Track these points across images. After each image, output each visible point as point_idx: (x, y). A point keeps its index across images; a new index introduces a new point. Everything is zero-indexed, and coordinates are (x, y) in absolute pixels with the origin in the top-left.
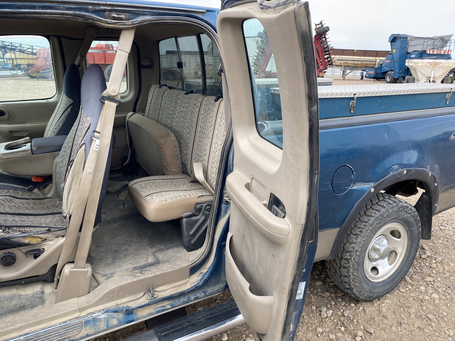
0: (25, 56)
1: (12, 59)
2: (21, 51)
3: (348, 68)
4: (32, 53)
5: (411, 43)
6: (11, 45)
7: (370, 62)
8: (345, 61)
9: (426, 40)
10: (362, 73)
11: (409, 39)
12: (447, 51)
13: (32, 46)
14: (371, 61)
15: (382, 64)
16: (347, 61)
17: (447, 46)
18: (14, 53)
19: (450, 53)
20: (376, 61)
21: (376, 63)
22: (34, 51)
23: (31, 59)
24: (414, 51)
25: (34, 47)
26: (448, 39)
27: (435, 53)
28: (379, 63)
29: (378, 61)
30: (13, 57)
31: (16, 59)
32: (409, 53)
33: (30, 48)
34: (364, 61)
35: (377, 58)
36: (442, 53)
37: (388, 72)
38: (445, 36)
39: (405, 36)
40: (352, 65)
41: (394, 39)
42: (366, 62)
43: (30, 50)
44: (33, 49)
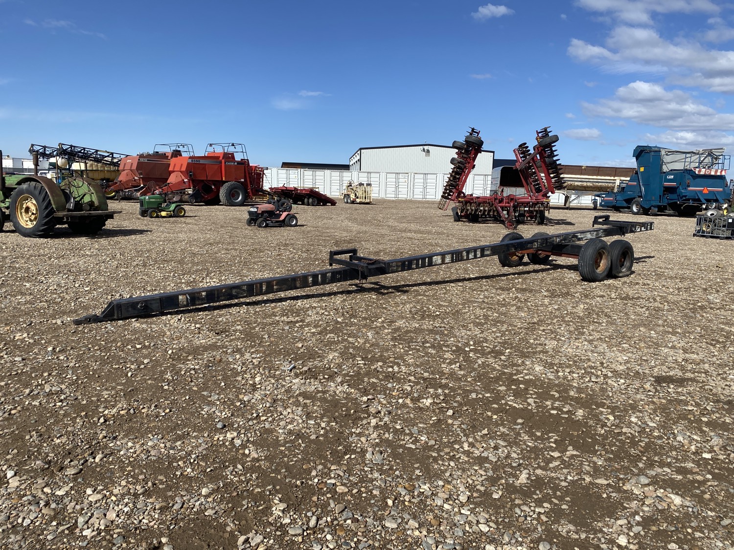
5: (666, 159)
6: (82, 151)
7: (607, 184)
9: (688, 155)
10: (595, 199)
11: (663, 152)
12: (719, 171)
14: (607, 182)
15: (624, 188)
17: (718, 163)
19: (723, 173)
20: (615, 183)
21: (615, 186)
24: (671, 170)
25: (115, 155)
26: (720, 154)
27: (702, 173)
28: (619, 186)
29: (618, 183)
30: (83, 168)
32: (665, 173)
34: (597, 182)
35: (616, 178)
36: (713, 173)
37: (634, 198)
38: (715, 149)
39: (656, 149)
41: (641, 153)
42: (600, 184)
43: (109, 159)
44: (113, 158)
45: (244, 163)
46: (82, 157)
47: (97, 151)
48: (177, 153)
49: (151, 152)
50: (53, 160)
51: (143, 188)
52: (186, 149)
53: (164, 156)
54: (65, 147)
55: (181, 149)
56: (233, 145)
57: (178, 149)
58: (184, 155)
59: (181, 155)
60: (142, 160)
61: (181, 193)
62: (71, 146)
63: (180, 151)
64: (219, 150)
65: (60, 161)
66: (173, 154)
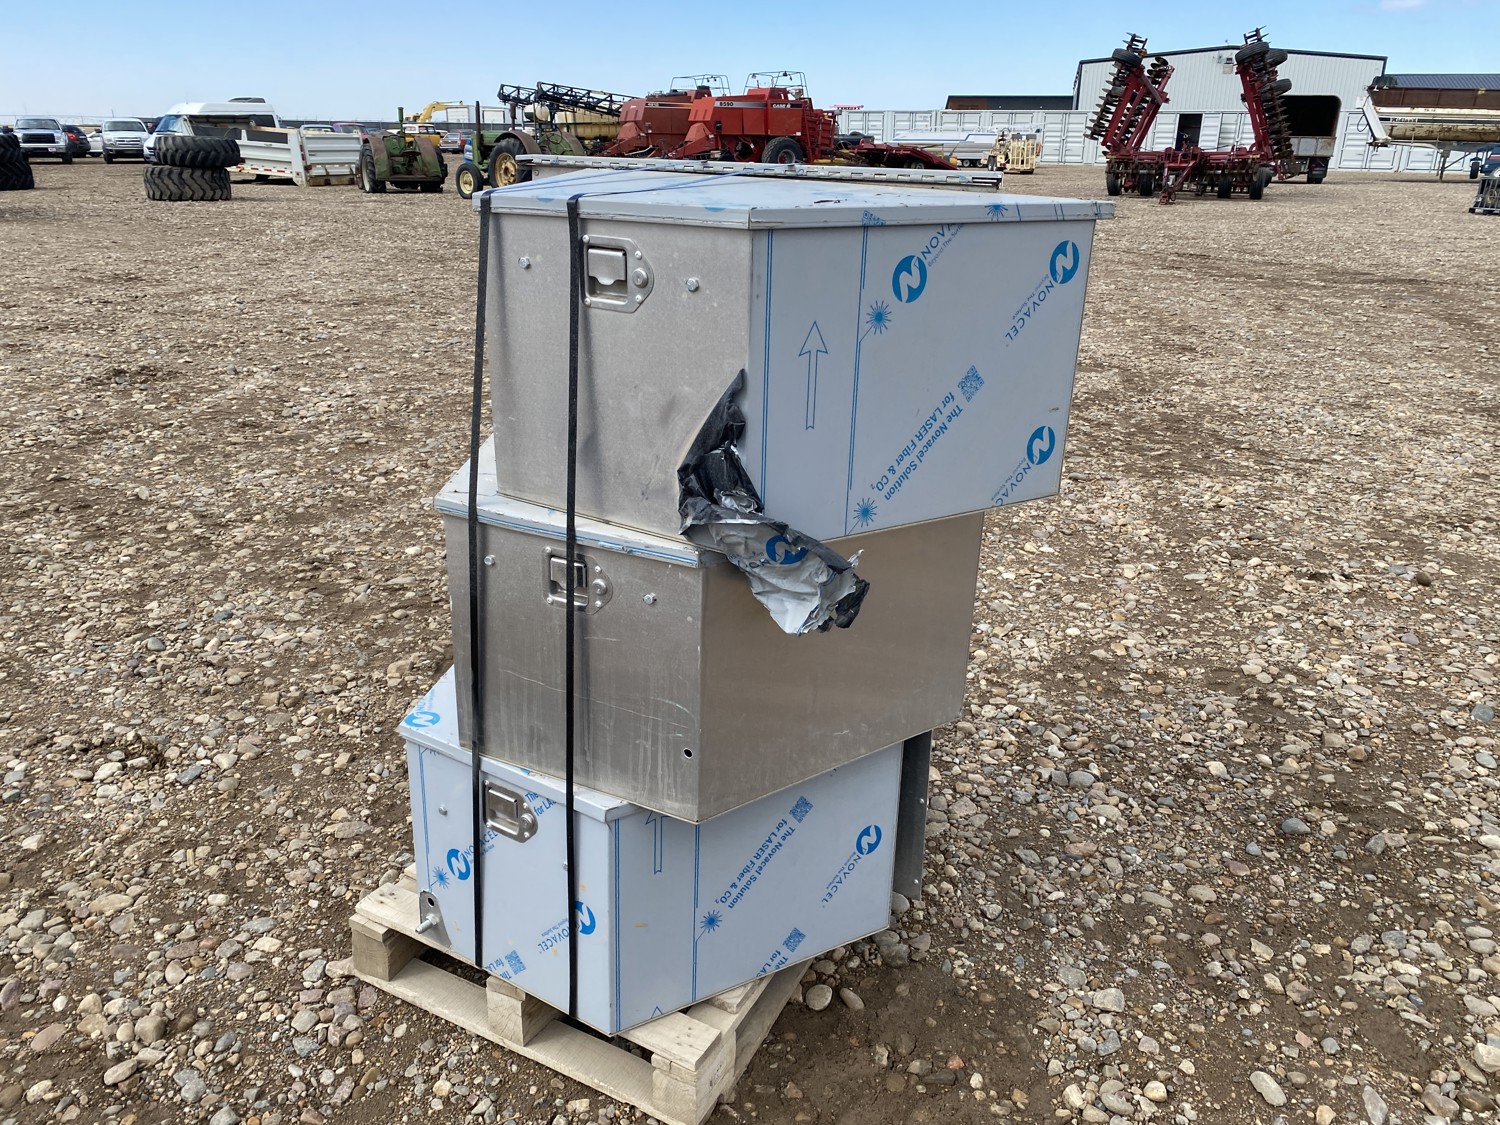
1: (568, 125)
2: (590, 107)
3: (1455, 144)
4: (610, 112)
8: (1445, 125)
13: (611, 96)
16: (1451, 125)
18: (574, 112)
23: (605, 124)
31: (575, 124)
33: (605, 100)
40: (1467, 136)
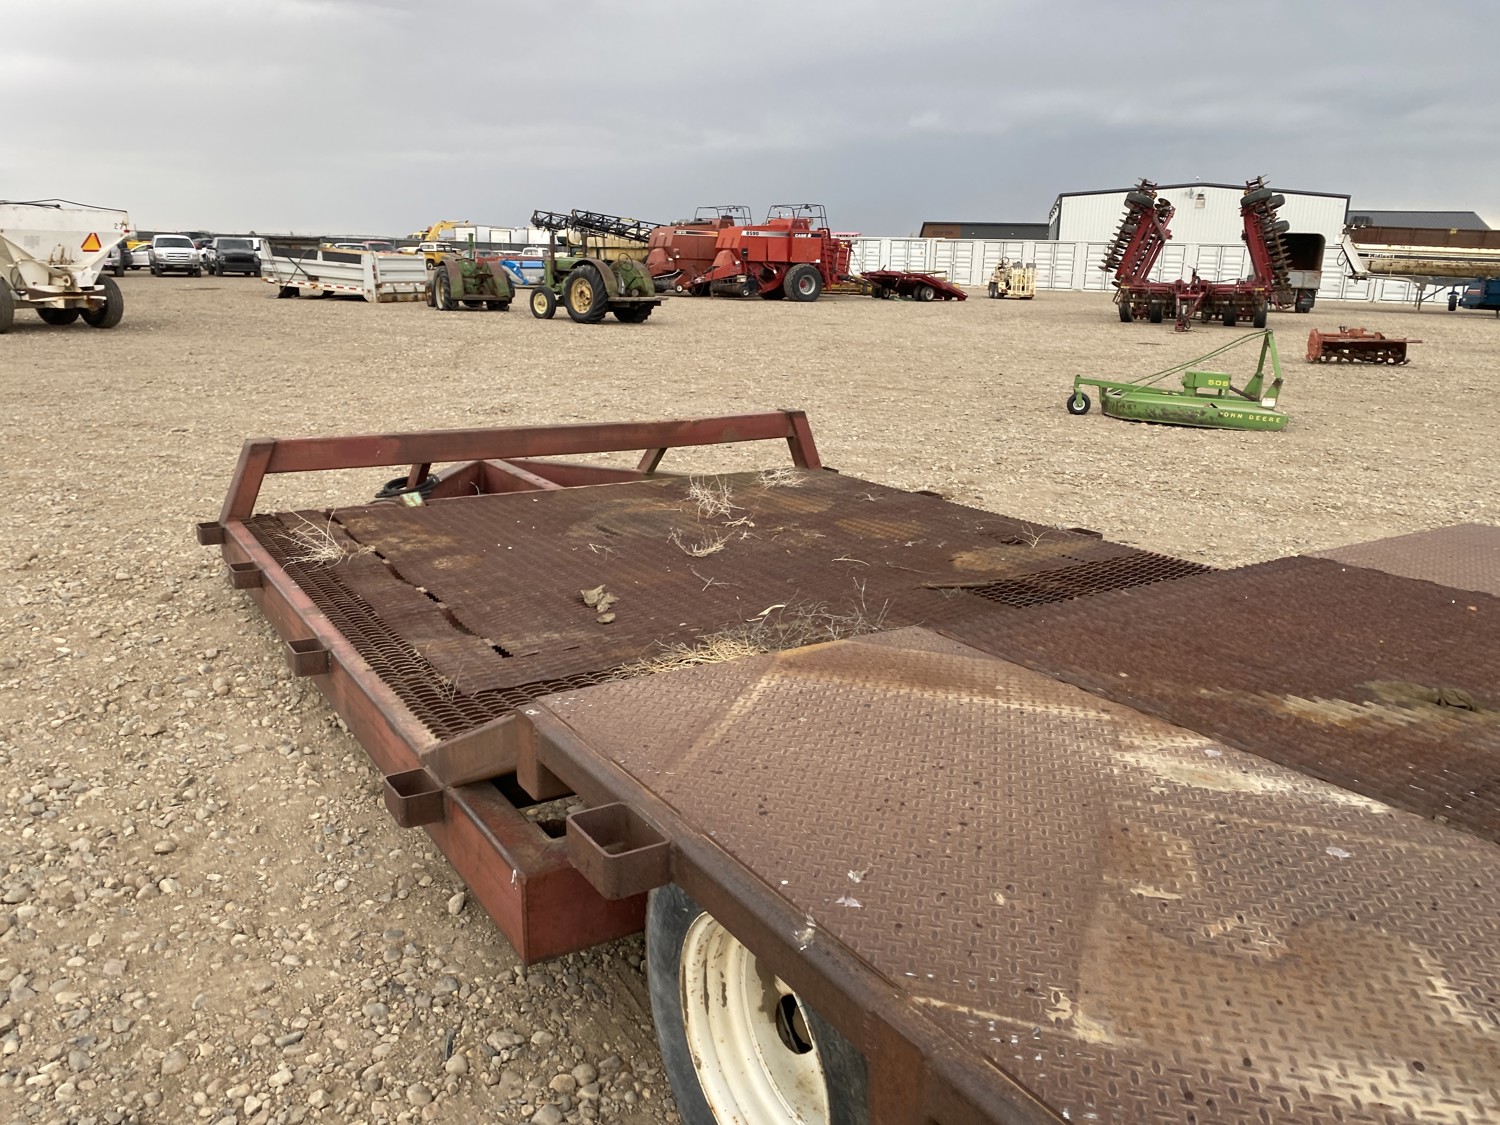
0: (623, 242)
2: (620, 233)
3: (1429, 278)
4: (638, 238)
8: (1421, 261)
16: (1426, 261)
22: (642, 233)
25: (642, 225)
30: (600, 245)
33: (633, 227)
40: (1441, 272)
43: (634, 231)
44: (639, 228)
45: (822, 235)
46: (597, 228)
47: (619, 219)
48: (727, 221)
49: (692, 220)
50: (562, 233)
51: (679, 274)
52: (739, 214)
53: (709, 225)
54: (580, 215)
55: (733, 214)
56: (807, 207)
57: (729, 214)
58: (738, 223)
59: (732, 224)
60: (679, 232)
61: (730, 281)
62: (587, 213)
63: (731, 218)
64: (787, 215)
65: (573, 235)
66: (722, 222)
